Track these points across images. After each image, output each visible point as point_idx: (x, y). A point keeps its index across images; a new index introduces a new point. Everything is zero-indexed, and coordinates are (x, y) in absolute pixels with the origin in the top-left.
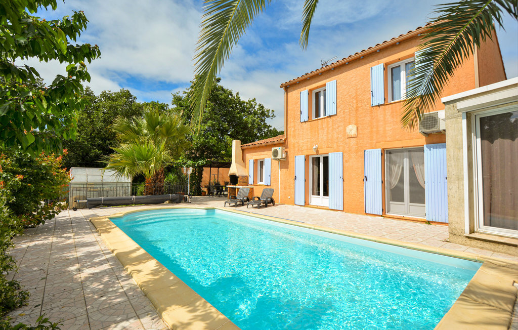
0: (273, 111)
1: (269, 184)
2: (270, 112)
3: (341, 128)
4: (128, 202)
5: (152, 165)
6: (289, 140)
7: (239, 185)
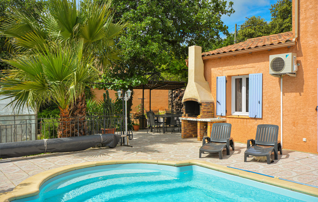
0: (231, 4)
1: (259, 116)
2: (228, 5)
4: (37, 149)
5: (72, 87)
6: (302, 42)
7: (202, 117)
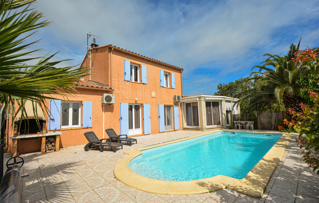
1: (90, 126)
3: (149, 92)
